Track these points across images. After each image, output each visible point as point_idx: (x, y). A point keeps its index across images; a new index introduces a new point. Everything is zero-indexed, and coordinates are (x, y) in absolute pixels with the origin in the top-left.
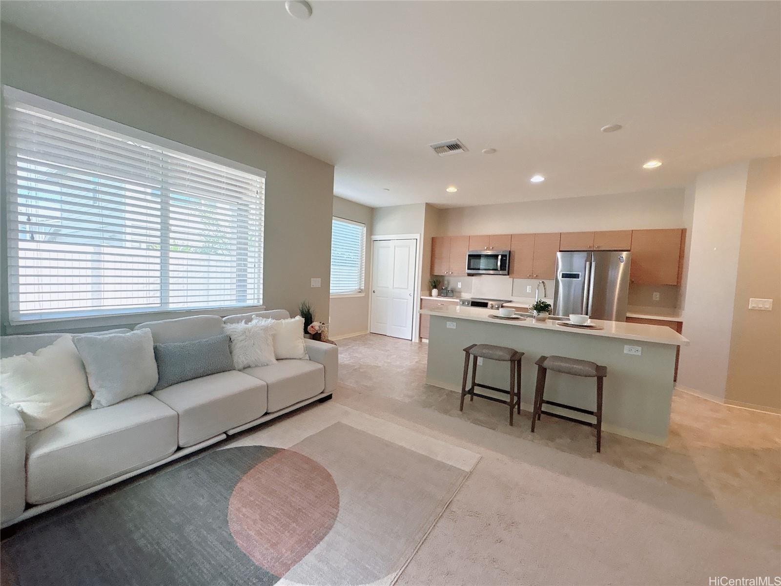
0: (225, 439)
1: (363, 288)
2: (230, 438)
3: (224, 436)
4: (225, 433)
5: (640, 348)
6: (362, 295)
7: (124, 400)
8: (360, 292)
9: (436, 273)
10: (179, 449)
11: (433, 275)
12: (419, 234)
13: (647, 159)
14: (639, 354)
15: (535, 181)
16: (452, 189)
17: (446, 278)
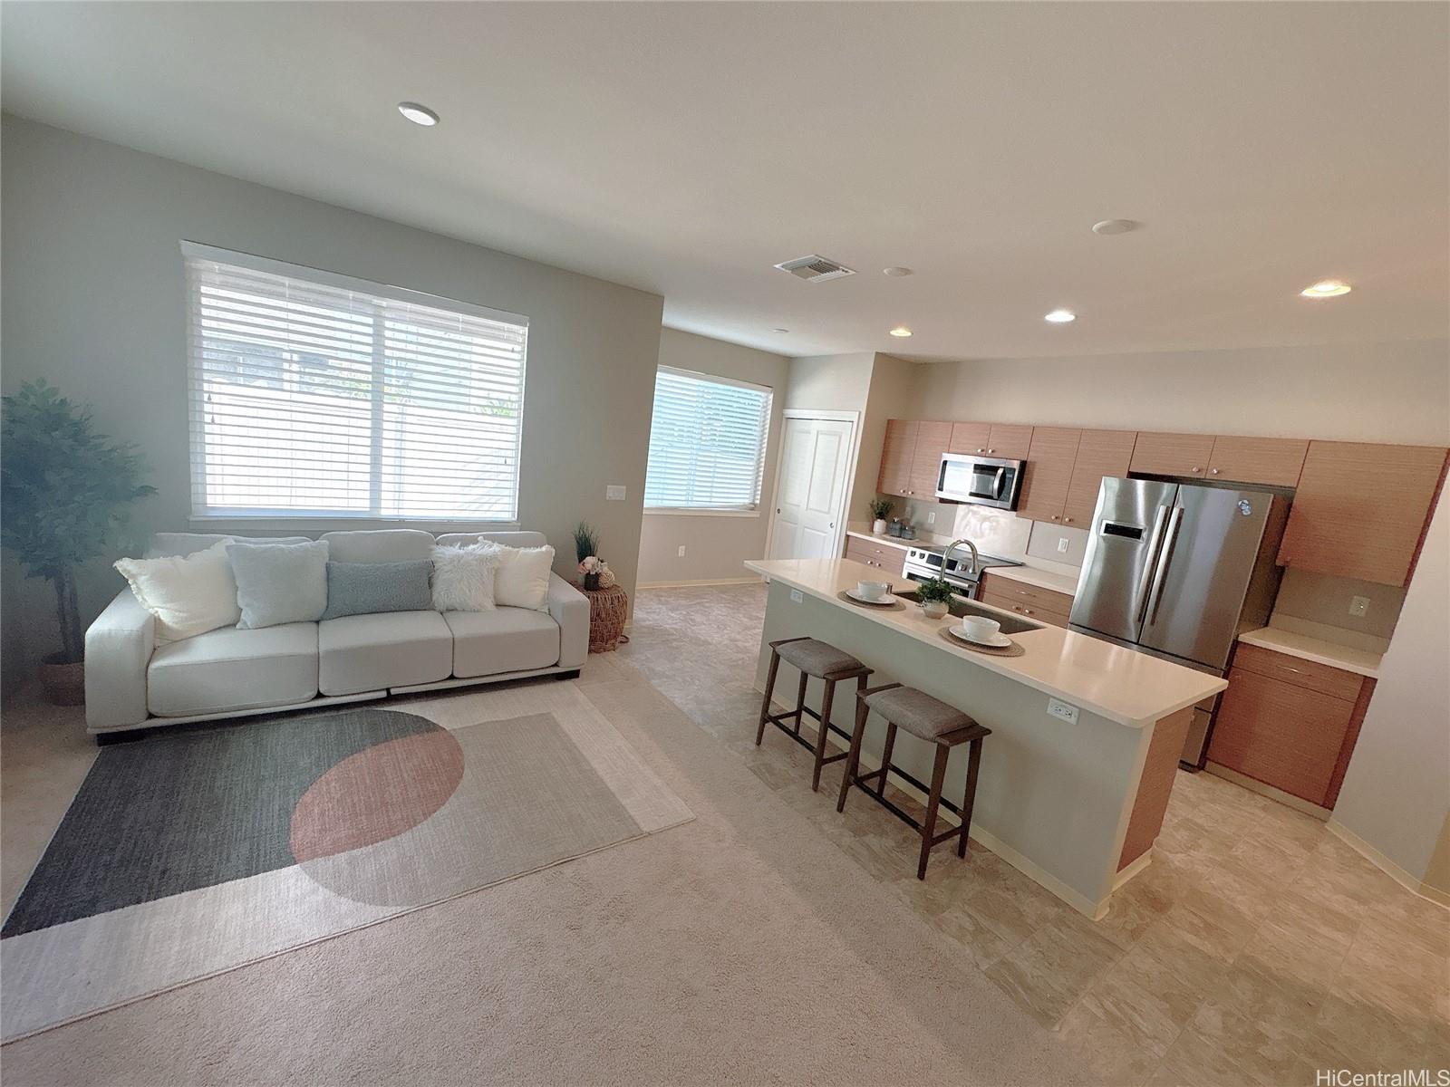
0: (384, 698)
1: (758, 502)
2: (391, 699)
3: (384, 694)
4: (388, 690)
5: (1075, 711)
6: (756, 514)
7: (275, 625)
8: (752, 509)
9: (887, 490)
10: (320, 696)
11: (882, 493)
12: (858, 413)
14: (1073, 721)
15: (1054, 321)
16: (901, 332)
17: (908, 503)
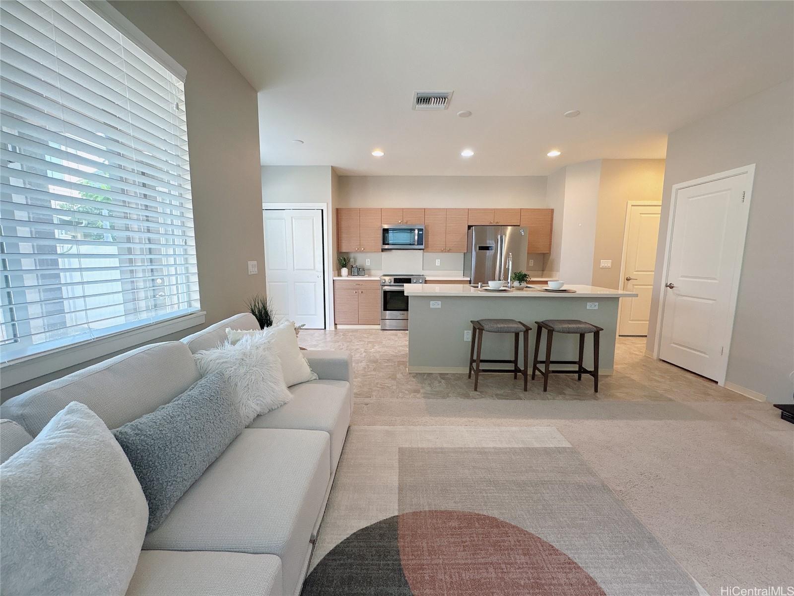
5: (597, 304)
9: (342, 249)
11: (341, 253)
12: (326, 204)
13: (549, 149)
14: (597, 308)
15: (465, 155)
16: (378, 153)
17: (352, 256)
